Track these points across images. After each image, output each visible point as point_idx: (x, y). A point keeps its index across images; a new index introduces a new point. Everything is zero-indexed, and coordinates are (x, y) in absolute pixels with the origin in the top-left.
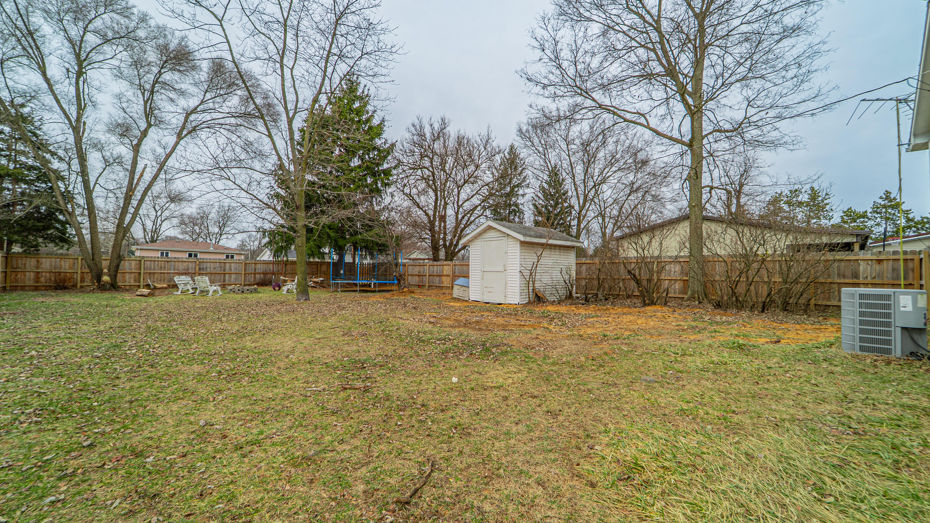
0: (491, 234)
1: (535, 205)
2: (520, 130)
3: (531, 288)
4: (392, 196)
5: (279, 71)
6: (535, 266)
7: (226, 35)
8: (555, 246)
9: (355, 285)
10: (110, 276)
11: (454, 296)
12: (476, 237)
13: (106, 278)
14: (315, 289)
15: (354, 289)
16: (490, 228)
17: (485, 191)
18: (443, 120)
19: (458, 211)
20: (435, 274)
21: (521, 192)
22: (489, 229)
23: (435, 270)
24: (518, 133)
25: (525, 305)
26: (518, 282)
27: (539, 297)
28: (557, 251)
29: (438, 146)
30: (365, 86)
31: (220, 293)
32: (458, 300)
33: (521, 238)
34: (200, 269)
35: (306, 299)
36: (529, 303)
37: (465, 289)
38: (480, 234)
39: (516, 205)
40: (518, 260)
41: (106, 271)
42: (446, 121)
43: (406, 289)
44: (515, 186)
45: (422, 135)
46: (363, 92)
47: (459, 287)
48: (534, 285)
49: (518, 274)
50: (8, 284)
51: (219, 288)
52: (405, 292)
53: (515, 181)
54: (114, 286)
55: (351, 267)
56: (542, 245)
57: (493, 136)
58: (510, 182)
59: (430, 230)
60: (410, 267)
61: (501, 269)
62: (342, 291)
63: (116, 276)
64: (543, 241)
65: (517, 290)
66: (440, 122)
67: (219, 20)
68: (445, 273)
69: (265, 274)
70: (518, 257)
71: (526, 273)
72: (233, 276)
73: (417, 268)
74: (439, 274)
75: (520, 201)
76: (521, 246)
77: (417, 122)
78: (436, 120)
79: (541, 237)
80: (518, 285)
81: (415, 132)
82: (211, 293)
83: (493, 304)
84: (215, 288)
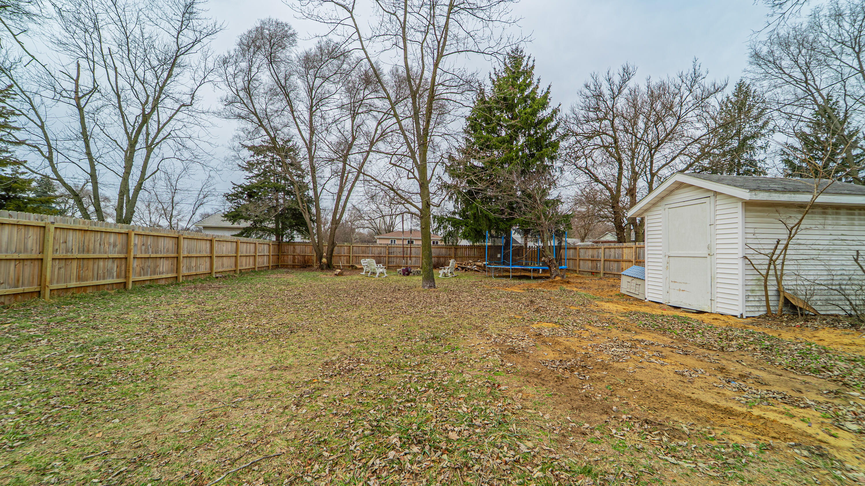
0: (683, 195)
1: (787, 162)
2: (757, 55)
3: (772, 290)
4: (561, 171)
5: (401, 44)
6: (781, 247)
7: (356, 25)
8: (837, 208)
9: (507, 271)
10: (327, 258)
11: (623, 291)
12: (654, 204)
13: (324, 260)
14: (477, 273)
15: (507, 274)
16: (681, 185)
17: (695, 149)
18: (626, 70)
19: (652, 180)
20: (612, 258)
21: (760, 142)
22: (677, 188)
23: (612, 253)
24: (751, 60)
25: (758, 320)
26: (740, 277)
27: (794, 307)
28: (843, 217)
29: (621, 103)
30: (529, 57)
31: (386, 275)
32: (627, 298)
33: (746, 195)
34: (389, 253)
35: (430, 287)
36: (768, 316)
37: (639, 282)
38: (662, 198)
39: (752, 163)
40: (740, 236)
41: (325, 254)
42: (631, 69)
43: (558, 278)
44: (746, 138)
45: (599, 96)
46: (527, 64)
47: (630, 279)
48: (779, 282)
49: (740, 262)
50: (280, 264)
51: (385, 271)
52: (557, 282)
53: (747, 130)
54: (329, 267)
55: (519, 250)
56: (801, 206)
57: (702, 71)
58: (738, 133)
59: (613, 207)
60: (582, 251)
61: (704, 252)
62: (495, 277)
63: (331, 259)
64: (806, 198)
65: (739, 292)
66: (621, 72)
67: (349, 11)
68: (625, 258)
69: (438, 257)
70: (740, 230)
71: (762, 262)
72: (414, 259)
73: (590, 252)
74: (617, 259)
75: (759, 155)
76: (746, 211)
77: (591, 82)
78: (616, 72)
79: (796, 191)
80: (740, 282)
81: (589, 93)
82: (377, 274)
83: (688, 311)
84: (381, 270)
